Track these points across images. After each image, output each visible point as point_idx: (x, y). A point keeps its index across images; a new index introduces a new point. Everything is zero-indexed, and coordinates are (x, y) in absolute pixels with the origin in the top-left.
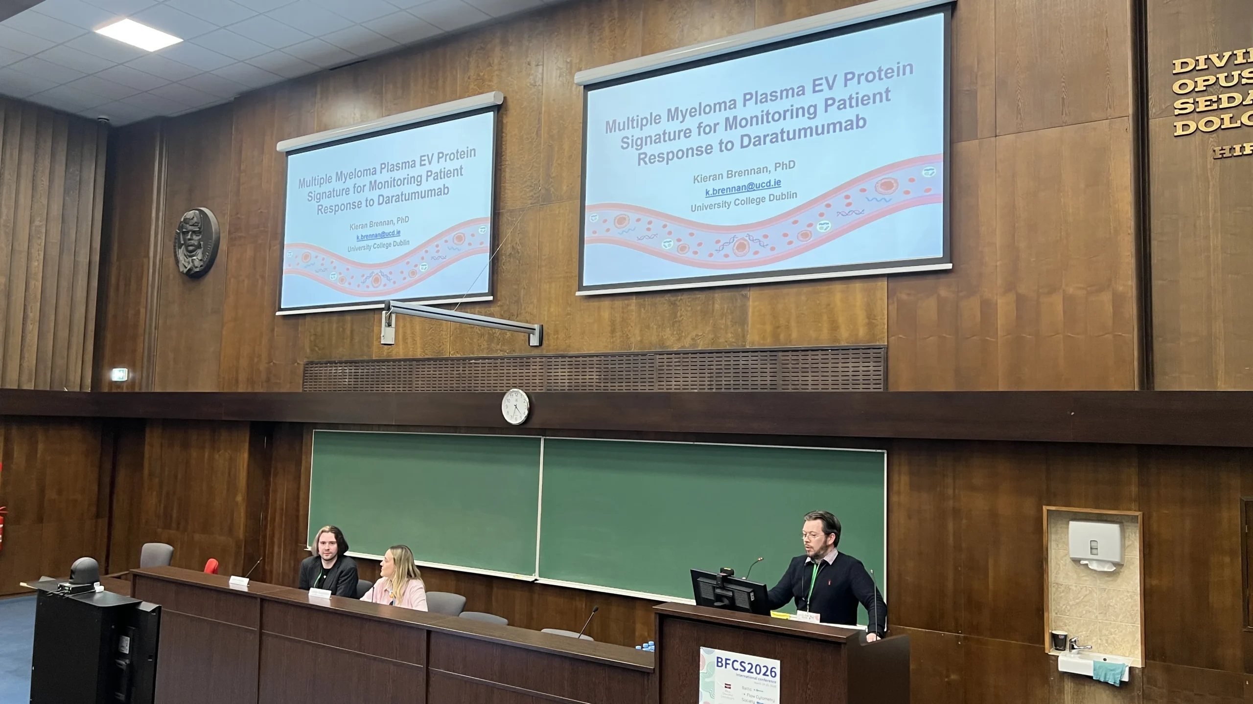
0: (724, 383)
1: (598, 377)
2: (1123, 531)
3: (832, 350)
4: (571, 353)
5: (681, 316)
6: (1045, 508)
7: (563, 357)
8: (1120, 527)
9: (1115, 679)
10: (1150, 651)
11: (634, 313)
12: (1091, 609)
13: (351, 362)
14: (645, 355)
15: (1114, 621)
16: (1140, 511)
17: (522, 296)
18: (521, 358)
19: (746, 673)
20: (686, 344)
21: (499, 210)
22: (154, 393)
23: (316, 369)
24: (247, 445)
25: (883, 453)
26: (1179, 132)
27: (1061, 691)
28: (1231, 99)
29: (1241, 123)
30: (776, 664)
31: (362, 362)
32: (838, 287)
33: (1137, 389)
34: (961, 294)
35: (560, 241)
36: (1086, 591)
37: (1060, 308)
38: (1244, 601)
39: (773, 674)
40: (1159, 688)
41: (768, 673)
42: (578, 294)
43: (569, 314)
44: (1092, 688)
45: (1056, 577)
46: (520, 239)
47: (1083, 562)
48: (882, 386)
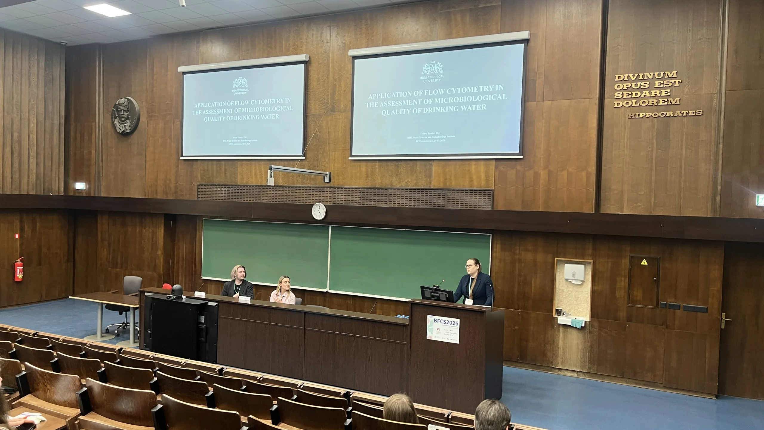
0: (420, 203)
1: (359, 198)
2: (585, 268)
3: (470, 190)
4: (346, 186)
5: (401, 172)
6: (556, 259)
7: (341, 188)
8: (585, 266)
9: (579, 326)
10: (592, 316)
11: (377, 169)
12: (571, 299)
13: (225, 185)
14: (383, 189)
15: (580, 303)
16: (592, 260)
17: (320, 157)
18: (320, 188)
19: (446, 324)
20: (403, 185)
21: (307, 114)
22: (102, 197)
23: (204, 188)
24: (163, 226)
25: (490, 235)
26: (616, 106)
27: (558, 331)
28: (636, 94)
29: (640, 104)
30: (458, 320)
31: (232, 185)
32: (474, 163)
33: (593, 212)
34: (526, 169)
35: (340, 132)
36: (570, 291)
37: (566, 176)
38: (628, 295)
39: (457, 324)
40: (596, 328)
41: (455, 324)
42: (350, 158)
43: (344, 168)
44: (570, 330)
45: (559, 286)
46: (318, 129)
47: (569, 280)
48: (491, 207)
